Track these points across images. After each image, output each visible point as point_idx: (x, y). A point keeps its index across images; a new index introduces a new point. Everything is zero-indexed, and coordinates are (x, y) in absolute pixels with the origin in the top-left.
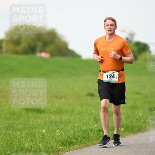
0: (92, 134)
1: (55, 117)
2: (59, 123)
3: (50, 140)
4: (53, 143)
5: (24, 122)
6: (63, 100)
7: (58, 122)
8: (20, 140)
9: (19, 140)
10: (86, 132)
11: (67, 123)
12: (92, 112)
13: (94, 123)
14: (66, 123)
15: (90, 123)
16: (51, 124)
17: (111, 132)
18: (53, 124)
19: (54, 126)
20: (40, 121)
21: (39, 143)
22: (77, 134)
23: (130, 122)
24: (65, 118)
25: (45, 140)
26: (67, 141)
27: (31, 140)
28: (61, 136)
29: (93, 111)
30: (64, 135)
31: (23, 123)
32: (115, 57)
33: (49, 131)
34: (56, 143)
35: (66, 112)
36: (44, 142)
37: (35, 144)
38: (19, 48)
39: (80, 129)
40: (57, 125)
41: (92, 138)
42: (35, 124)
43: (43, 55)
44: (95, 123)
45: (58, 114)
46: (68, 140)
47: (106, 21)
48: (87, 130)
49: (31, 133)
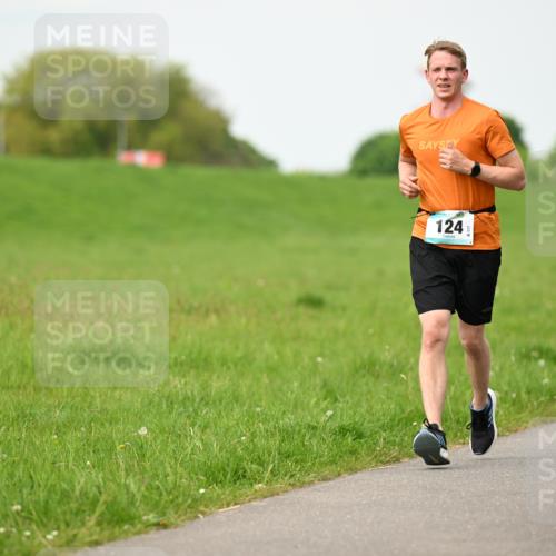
0: (314, 442)
1: (183, 382)
2: (196, 405)
3: (167, 464)
4: (175, 474)
5: (73, 398)
6: (213, 319)
7: (194, 400)
8: (57, 465)
9: (54, 463)
10: (296, 437)
11: (228, 404)
12: (316, 364)
13: (324, 404)
14: (224, 402)
15: (308, 403)
16: (167, 406)
17: (384, 434)
18: (176, 406)
19: (180, 414)
20: (129, 395)
21: (128, 475)
22: (261, 442)
23: (451, 398)
24: (219, 384)
25: (147, 465)
26: (226, 468)
27: (98, 465)
28: (205, 450)
29: (320, 359)
30: (215, 448)
31: (67, 402)
32: (455, 167)
33: (162, 431)
34: (186, 476)
35: (224, 362)
36: (143, 471)
37: (111, 478)
38: (54, 136)
39: (272, 423)
40: (191, 410)
41: (316, 458)
42: (112, 406)
43: (141, 158)
44: (326, 402)
45: (193, 372)
46: (228, 465)
47: (433, 57)
48: (297, 429)
49: (98, 439)
